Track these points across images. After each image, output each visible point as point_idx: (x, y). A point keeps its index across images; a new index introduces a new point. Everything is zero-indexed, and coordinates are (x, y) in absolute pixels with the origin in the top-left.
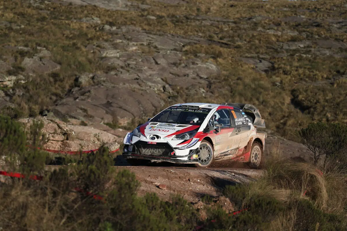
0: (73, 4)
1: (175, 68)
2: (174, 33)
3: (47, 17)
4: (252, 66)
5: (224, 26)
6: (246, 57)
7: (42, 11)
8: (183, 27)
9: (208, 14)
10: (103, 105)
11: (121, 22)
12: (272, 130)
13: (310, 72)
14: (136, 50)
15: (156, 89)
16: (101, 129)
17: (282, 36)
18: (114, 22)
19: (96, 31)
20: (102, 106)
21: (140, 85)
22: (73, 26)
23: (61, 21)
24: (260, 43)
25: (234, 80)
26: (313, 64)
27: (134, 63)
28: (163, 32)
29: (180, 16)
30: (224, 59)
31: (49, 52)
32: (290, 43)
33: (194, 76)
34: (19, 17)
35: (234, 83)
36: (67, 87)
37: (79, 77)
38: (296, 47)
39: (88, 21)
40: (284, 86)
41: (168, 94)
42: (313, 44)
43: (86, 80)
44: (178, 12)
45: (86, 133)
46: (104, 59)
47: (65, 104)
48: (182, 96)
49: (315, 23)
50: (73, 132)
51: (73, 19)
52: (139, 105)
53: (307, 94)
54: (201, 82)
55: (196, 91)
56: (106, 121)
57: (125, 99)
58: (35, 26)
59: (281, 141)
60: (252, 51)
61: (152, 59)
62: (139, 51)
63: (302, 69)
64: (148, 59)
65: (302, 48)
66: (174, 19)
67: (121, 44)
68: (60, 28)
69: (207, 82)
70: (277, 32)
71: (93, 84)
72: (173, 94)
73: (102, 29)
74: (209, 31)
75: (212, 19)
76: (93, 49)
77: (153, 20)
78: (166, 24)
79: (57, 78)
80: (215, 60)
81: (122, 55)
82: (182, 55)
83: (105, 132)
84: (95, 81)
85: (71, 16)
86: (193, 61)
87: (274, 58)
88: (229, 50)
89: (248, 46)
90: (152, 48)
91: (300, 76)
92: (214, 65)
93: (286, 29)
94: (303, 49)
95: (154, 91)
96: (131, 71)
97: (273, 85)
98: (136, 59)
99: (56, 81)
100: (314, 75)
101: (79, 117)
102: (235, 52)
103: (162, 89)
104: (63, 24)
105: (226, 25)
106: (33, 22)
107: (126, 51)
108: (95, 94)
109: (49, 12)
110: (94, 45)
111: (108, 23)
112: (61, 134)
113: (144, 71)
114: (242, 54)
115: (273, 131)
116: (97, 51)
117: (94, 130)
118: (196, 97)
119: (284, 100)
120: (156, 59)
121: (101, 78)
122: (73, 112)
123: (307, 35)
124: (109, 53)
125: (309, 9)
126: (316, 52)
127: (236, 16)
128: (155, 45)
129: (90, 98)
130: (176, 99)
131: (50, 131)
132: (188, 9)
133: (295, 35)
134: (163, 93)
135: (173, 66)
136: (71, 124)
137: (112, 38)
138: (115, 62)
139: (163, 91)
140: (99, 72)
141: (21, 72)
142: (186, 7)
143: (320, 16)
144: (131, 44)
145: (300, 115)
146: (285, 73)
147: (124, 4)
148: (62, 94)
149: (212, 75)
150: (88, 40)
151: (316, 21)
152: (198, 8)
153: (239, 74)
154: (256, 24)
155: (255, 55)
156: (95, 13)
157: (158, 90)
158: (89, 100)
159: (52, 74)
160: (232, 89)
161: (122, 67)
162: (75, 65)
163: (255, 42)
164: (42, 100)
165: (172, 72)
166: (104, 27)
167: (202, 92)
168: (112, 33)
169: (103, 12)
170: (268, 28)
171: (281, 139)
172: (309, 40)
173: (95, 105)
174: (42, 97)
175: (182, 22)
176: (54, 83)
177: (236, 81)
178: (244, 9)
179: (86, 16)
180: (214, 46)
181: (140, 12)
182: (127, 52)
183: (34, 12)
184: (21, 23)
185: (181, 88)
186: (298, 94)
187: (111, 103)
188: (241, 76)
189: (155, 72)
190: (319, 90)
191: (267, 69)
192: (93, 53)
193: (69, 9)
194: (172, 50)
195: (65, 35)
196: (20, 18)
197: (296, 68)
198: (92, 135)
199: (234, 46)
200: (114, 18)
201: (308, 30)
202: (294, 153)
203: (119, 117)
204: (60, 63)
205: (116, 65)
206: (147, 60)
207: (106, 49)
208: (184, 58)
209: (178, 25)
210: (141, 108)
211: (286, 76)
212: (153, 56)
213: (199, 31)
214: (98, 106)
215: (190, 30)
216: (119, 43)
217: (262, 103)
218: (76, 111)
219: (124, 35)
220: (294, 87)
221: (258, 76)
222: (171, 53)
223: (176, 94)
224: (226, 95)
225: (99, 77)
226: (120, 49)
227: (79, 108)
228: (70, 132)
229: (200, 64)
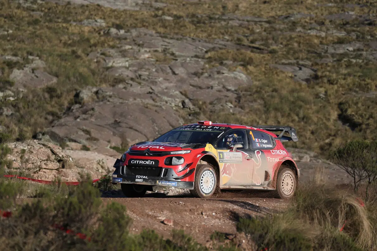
0: (72, 3)
1: (196, 79)
2: (195, 36)
3: (40, 19)
4: (290, 75)
5: (255, 27)
6: (283, 64)
7: (35, 12)
8: (206, 29)
9: (236, 12)
10: (109, 125)
11: (131, 25)
12: (316, 152)
13: (361, 80)
14: (148, 58)
15: (173, 105)
16: (107, 154)
17: (326, 38)
18: (122, 25)
19: (101, 36)
20: (108, 127)
21: (154, 100)
22: (72, 30)
23: (58, 24)
24: (299, 46)
25: (268, 92)
26: (365, 71)
27: (147, 73)
28: (182, 35)
29: (202, 17)
30: (256, 66)
31: (43, 62)
32: (336, 46)
33: (220, 87)
34: (6, 20)
35: (268, 96)
36: (66, 104)
37: (80, 92)
38: (344, 51)
39: (90, 24)
40: (329, 98)
41: (188, 110)
42: (364, 47)
43: (88, 95)
44: (200, 11)
45: (88, 160)
46: (110, 70)
47: (64, 125)
48: (205, 112)
49: (367, 20)
50: (71, 159)
51: (72, 22)
53: (358, 107)
54: (228, 95)
55: (222, 106)
56: (113, 145)
57: (136, 118)
58: (26, 31)
59: (327, 166)
60: (289, 56)
61: (169, 68)
62: (152, 60)
63: (352, 77)
64: (164, 68)
65: (351, 51)
66: (195, 19)
67: (131, 51)
68: (57, 33)
69: (235, 96)
70: (320, 32)
71: (98, 100)
72: (194, 110)
73: (108, 34)
74: (237, 33)
75: (241, 19)
76: (97, 58)
77: (169, 21)
78: (185, 26)
79: (54, 94)
80: (245, 68)
81: (132, 64)
82: (205, 63)
83: (112, 158)
84: (100, 96)
85: (69, 18)
86: (218, 70)
87: (317, 64)
88: (262, 55)
89: (285, 51)
90: (168, 55)
91: (348, 85)
92: (244, 74)
93: (331, 29)
94: (352, 53)
95: (171, 107)
96: (142, 83)
97: (316, 98)
98: (149, 69)
99: (51, 97)
100: (365, 85)
101: (81, 140)
102: (269, 58)
103: (180, 104)
104: (60, 28)
105: (258, 25)
106: (24, 26)
108: (100, 113)
109: (42, 14)
110: (98, 53)
111: (115, 26)
112: (55, 161)
113: (158, 83)
114: (277, 60)
115: (316, 154)
116: (102, 61)
117: (98, 155)
118: (222, 113)
119: (329, 115)
120: (173, 68)
121: (107, 92)
122: (73, 135)
123: (357, 36)
124: (116, 62)
125: (359, 4)
126: (368, 56)
127: (271, 14)
128: (172, 52)
129: (93, 117)
130: (198, 117)
131: (42, 158)
132: (212, 7)
133: (343, 36)
135: (195, 76)
136: (70, 148)
137: (119, 43)
138: (123, 73)
139: (182, 107)
140: (104, 86)
141: (9, 88)
142: (209, 4)
143: (373, 12)
144: (143, 50)
145: (350, 133)
146: (331, 82)
147: (135, 2)
148: (59, 113)
149: (241, 86)
150: (90, 47)
151: (368, 18)
152: (224, 5)
153: (274, 85)
154: (294, 24)
155: (293, 61)
156: (98, 14)
157: (176, 106)
158: (93, 120)
159: (47, 89)
160: (265, 103)
161: (132, 79)
162: (74, 78)
163: (293, 45)
164: (36, 120)
165: (192, 84)
166: (109, 31)
167: (229, 107)
168: (119, 38)
169: (108, 13)
170: (310, 28)
171: (326, 163)
172: (359, 41)
173: (99, 125)
174: (35, 116)
175: (204, 23)
176: (49, 99)
177: (270, 93)
178: (280, 6)
179: (88, 18)
180: (243, 51)
181: (153, 11)
182: (138, 61)
183: (25, 14)
184: (8, 28)
185: (204, 103)
186: (346, 107)
187: (120, 122)
188: (277, 87)
189: (172, 84)
190: (372, 102)
191: (308, 77)
192: (97, 62)
193: (66, 9)
194: (192, 57)
195: (63, 41)
196: (7, 22)
197: (343, 77)
198: (95, 161)
199: (267, 50)
200: (122, 19)
201: (358, 29)
202: (342, 179)
203: (129, 140)
204: (57, 76)
205: (125, 76)
206: (162, 70)
207: (112, 57)
208: (207, 66)
209: (200, 27)
210: (156, 128)
211: (331, 86)
212: (169, 65)
213: (225, 33)
214: (104, 127)
215: (214, 32)
216: (129, 49)
217: (303, 119)
218: (77, 133)
219: (134, 40)
220: (342, 99)
221: (298, 87)
222: (191, 60)
223: (197, 110)
224: (259, 110)
225: (104, 91)
226: (129, 57)
227: (81, 129)
228: (66, 159)
229: (226, 73)
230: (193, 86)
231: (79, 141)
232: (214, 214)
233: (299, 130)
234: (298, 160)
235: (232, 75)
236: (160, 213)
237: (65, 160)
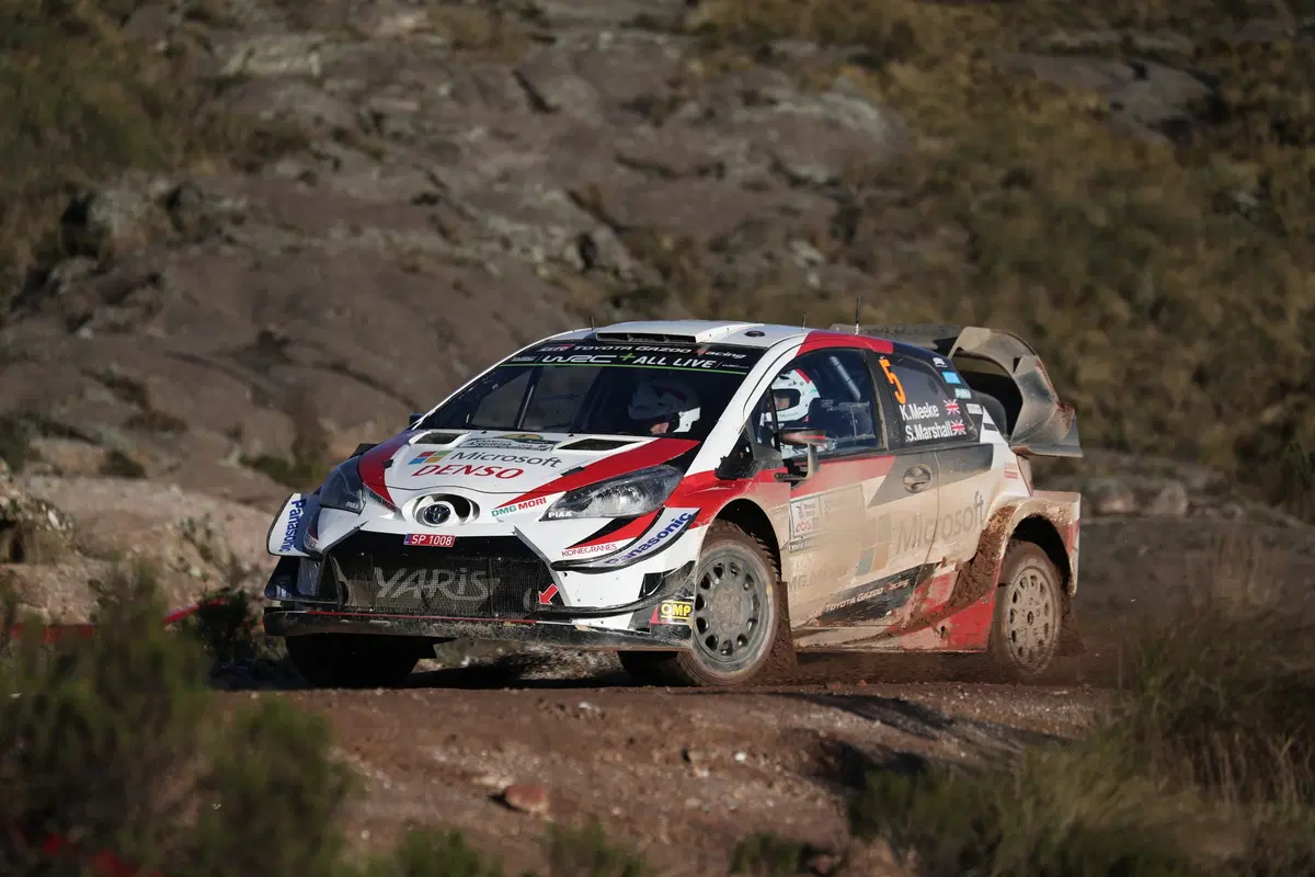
1: (645, 130)
4: (1092, 102)
6: (1059, 51)
10: (235, 355)
12: (1216, 468)
14: (417, 31)
15: (538, 255)
16: (226, 490)
20: (229, 362)
21: (444, 232)
25: (988, 189)
27: (411, 106)
30: (929, 64)
33: (759, 170)
35: (988, 206)
36: (24, 258)
37: (91, 198)
40: (1279, 209)
41: (610, 279)
43: (129, 214)
45: (137, 521)
46: (235, 91)
48: (687, 291)
50: (52, 516)
52: (442, 350)
54: (797, 206)
55: (769, 256)
56: (257, 448)
57: (364, 320)
59: (1271, 533)
60: (1087, 12)
61: (512, 82)
62: (436, 40)
64: (491, 81)
69: (832, 207)
71: (176, 235)
72: (637, 281)
76: (169, 32)
80: (876, 77)
81: (338, 63)
82: (687, 55)
83: (250, 511)
84: (188, 217)
86: (747, 87)
87: (1220, 47)
88: (956, 12)
90: (510, 17)
92: (872, 104)
95: (526, 263)
96: (390, 154)
97: (1217, 210)
101: (102, 428)
102: (992, 23)
103: (572, 253)
107: (362, 38)
108: (187, 296)
110: (173, 9)
113: (466, 151)
114: (1029, 31)
115: (1219, 476)
116: (192, 47)
117: (185, 499)
118: (770, 292)
119: (1281, 289)
120: (534, 81)
121: (220, 199)
122: (63, 403)
124: (260, 53)
129: (157, 319)
130: (655, 310)
134: (583, 273)
135: (637, 116)
138: (296, 106)
139: (579, 264)
140: (206, 168)
146: (1287, 133)
149: (858, 163)
153: (1015, 154)
155: (1106, 36)
157: (550, 259)
158: (156, 330)
160: (974, 238)
161: (340, 135)
162: (62, 130)
165: (628, 155)
167: (801, 263)
171: (1269, 521)
173: (188, 358)
177: (997, 195)
182: (367, 46)
185: (685, 244)
187: (285, 342)
188: (1028, 163)
189: (528, 159)
191: (1179, 113)
192: (169, 53)
194: (624, 26)
198: (169, 527)
203: (329, 425)
205: (305, 122)
206: (485, 91)
207: (242, 28)
208: (696, 67)
211: (1289, 151)
212: (517, 65)
214: (207, 364)
217: (1154, 313)
218: (81, 395)
221: (1128, 160)
222: (617, 41)
223: (653, 279)
224: (942, 272)
225: (206, 192)
226: (324, 30)
227: (98, 378)
228: (30, 517)
229: (787, 101)
230: (633, 165)
231: (89, 434)
232: (741, 757)
233: (1138, 367)
234: (1132, 507)
235: (815, 110)
236: (489, 758)
237: (26, 520)
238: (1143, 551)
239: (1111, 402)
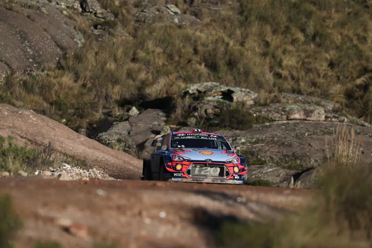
52: (22, 43)
134: (82, 14)
238: (307, 134)
239: (295, 74)
